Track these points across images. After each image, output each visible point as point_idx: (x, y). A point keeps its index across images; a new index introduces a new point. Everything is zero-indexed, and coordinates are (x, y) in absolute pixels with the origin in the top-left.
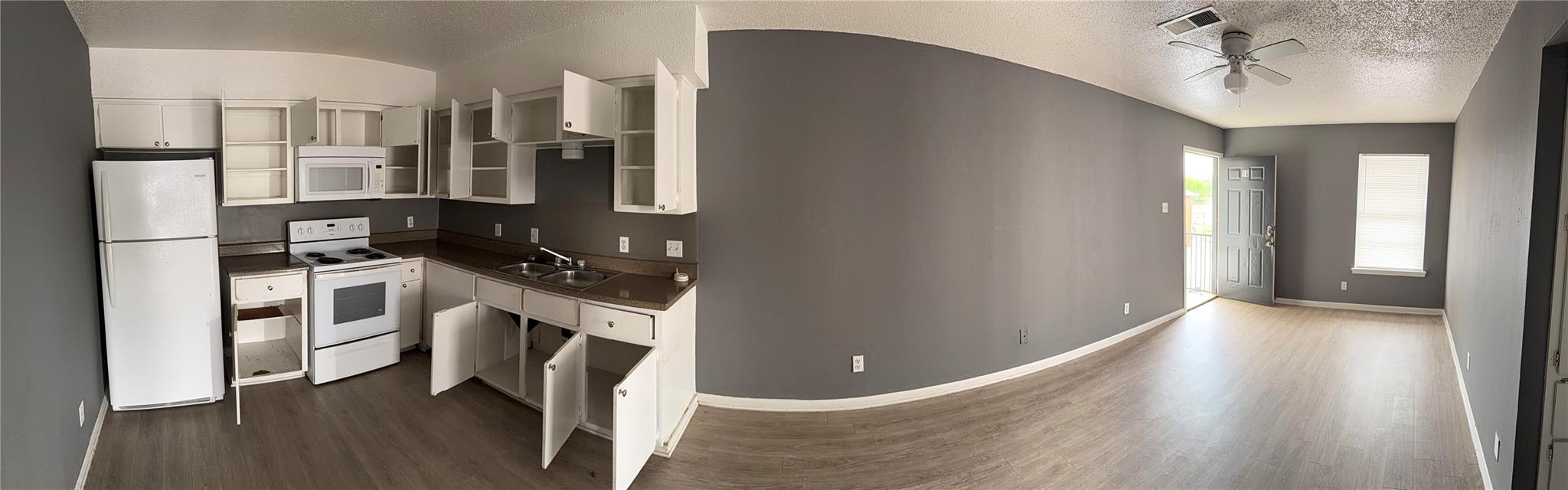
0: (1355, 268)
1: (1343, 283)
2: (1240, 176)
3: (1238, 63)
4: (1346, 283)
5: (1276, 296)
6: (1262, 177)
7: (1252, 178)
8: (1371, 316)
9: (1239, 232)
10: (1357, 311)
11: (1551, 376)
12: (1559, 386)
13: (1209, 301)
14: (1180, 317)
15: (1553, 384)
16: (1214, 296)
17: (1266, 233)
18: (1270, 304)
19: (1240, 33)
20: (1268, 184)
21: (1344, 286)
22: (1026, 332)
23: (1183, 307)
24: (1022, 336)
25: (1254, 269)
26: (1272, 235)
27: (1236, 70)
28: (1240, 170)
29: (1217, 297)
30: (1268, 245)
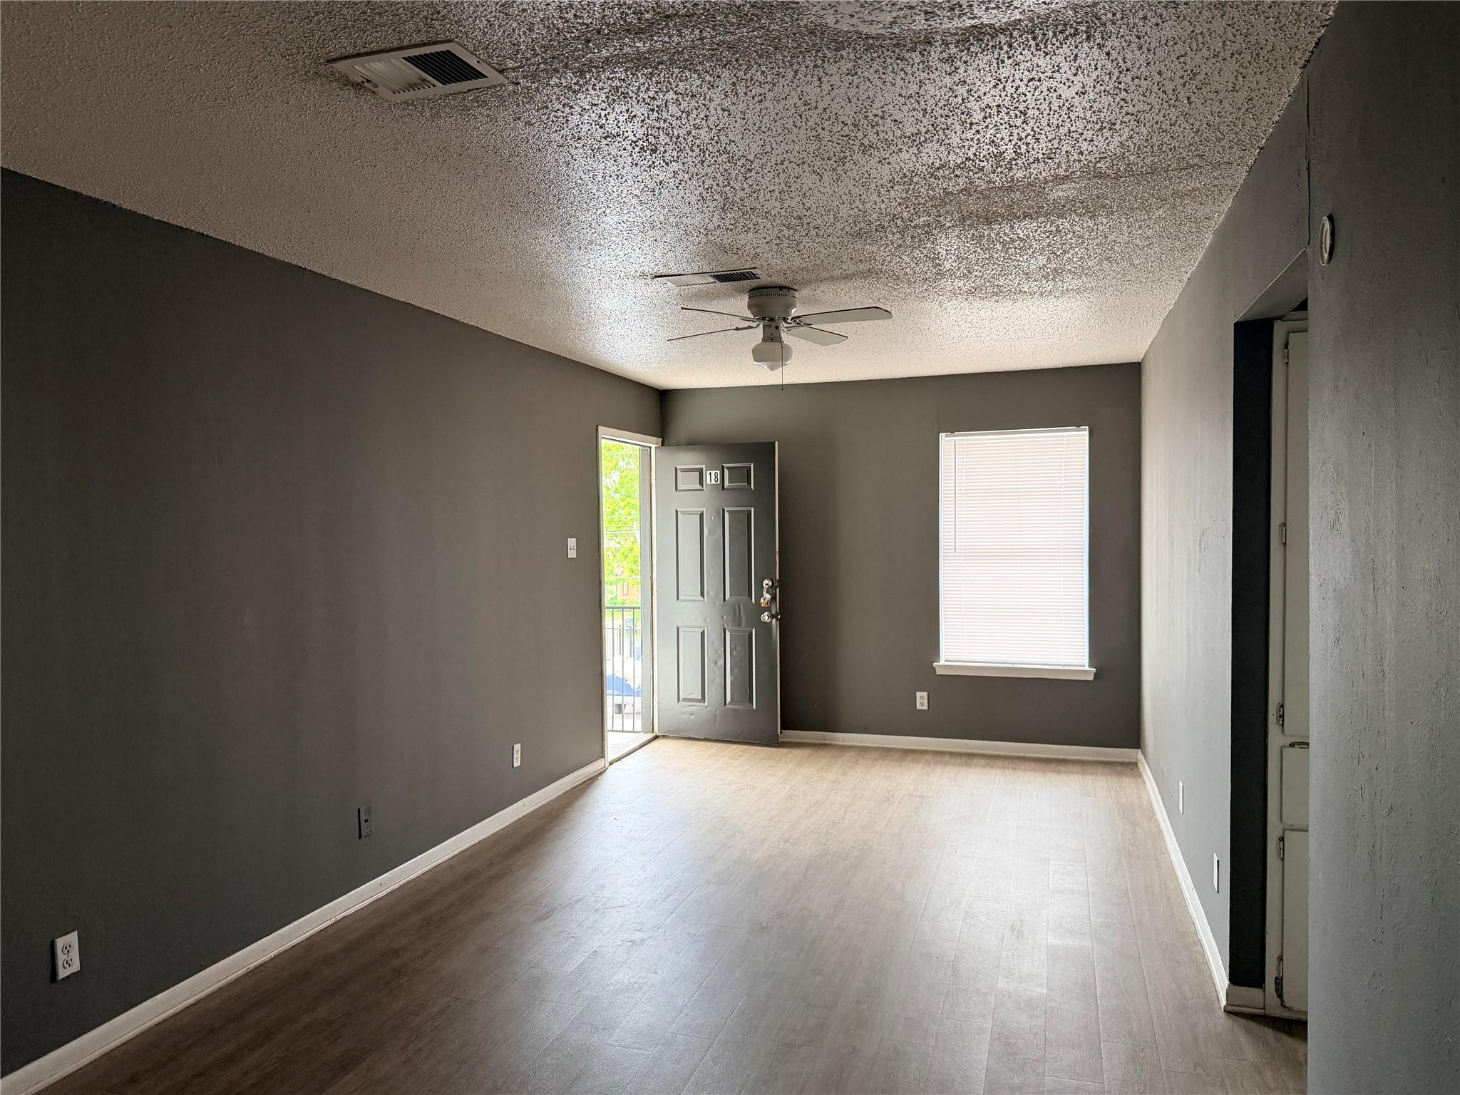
0: (942, 662)
1: (919, 694)
2: (701, 483)
3: (777, 328)
4: (925, 694)
5: (785, 726)
6: (749, 483)
7: (727, 484)
8: (983, 761)
9: (702, 594)
10: (952, 754)
11: (1275, 739)
12: (1288, 752)
13: (642, 746)
14: (600, 774)
15: (1280, 747)
16: (651, 736)
17: (760, 595)
18: (772, 741)
19: (781, 288)
20: (762, 497)
21: (922, 701)
22: (369, 811)
23: (603, 755)
24: (362, 822)
25: (736, 671)
26: (773, 598)
27: (772, 336)
28: (701, 471)
29: (656, 737)
30: (765, 617)
